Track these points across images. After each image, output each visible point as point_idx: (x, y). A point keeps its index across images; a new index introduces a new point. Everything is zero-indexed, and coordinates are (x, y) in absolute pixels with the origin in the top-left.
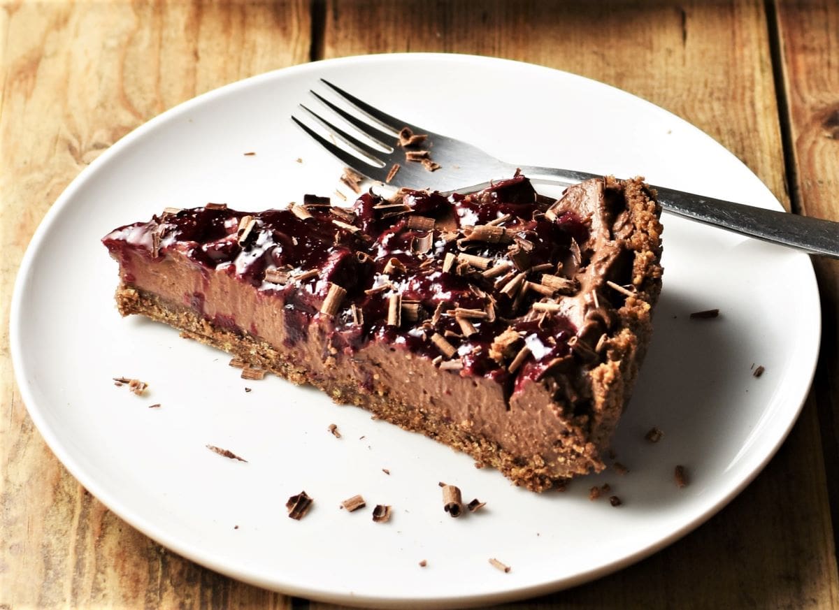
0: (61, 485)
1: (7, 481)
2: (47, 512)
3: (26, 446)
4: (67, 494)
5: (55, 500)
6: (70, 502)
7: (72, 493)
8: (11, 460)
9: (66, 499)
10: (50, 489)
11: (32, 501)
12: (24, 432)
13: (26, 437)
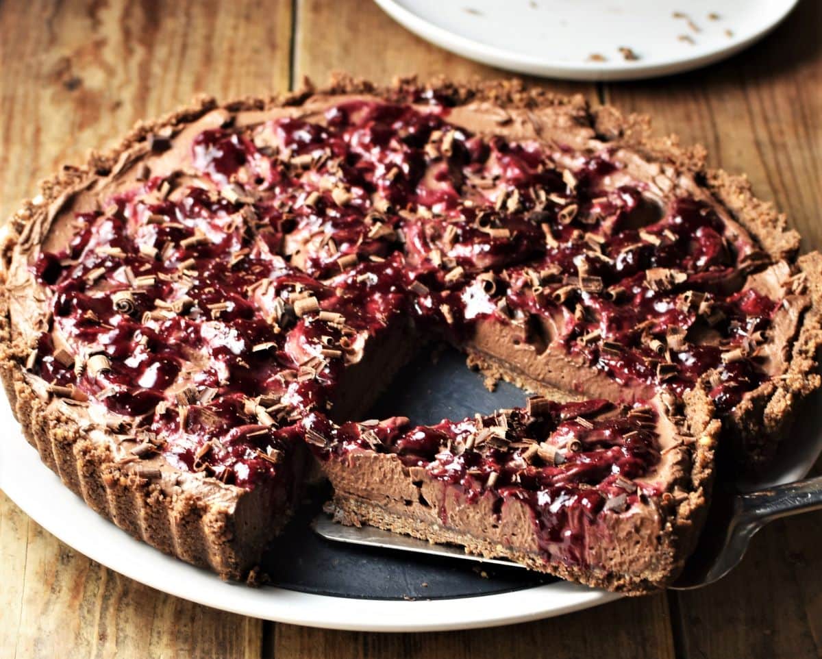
0: (81, 633)
1: (39, 629)
2: (70, 652)
3: (55, 603)
4: (86, 640)
5: (76, 644)
6: (88, 645)
7: (90, 639)
8: (43, 613)
9: (86, 643)
10: (72, 636)
11: (58, 644)
12: (54, 593)
13: (54, 596)
